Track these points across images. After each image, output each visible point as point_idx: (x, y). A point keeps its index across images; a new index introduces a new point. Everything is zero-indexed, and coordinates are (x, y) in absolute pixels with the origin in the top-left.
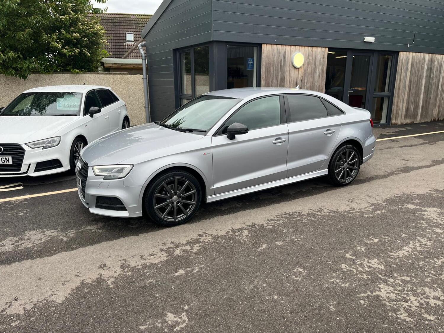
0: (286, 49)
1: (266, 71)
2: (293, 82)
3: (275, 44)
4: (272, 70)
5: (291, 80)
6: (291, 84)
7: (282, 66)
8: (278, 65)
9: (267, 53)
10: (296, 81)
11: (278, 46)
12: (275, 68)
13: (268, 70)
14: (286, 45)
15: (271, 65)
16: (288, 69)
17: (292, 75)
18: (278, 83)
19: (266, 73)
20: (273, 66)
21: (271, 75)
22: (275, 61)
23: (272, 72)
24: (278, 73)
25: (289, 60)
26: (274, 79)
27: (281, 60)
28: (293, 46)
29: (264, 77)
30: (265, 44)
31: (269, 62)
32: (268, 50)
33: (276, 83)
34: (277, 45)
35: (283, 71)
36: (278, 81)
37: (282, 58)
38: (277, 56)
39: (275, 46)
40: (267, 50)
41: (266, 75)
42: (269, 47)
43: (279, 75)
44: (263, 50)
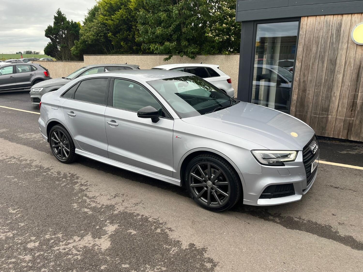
0: (342, 20)
1: (305, 50)
2: (352, 65)
3: (323, 15)
4: (314, 49)
5: (350, 62)
6: (349, 68)
7: (333, 43)
8: (325, 42)
9: (308, 27)
10: (358, 64)
11: (326, 17)
12: (320, 45)
13: (308, 49)
14: (342, 14)
15: (314, 42)
16: (345, 47)
17: (352, 53)
18: (323, 66)
19: (304, 53)
20: (317, 43)
21: (312, 55)
22: (321, 37)
23: (315, 52)
24: (325, 52)
25: (347, 33)
26: (317, 60)
27: (332, 35)
28: (356, 15)
29: (301, 57)
30: (305, 16)
31: (309, 39)
32: (310, 24)
33: (320, 65)
34: (325, 15)
35: (335, 50)
36: (323, 62)
37: (334, 32)
38: (324, 31)
39: (322, 17)
40: (308, 24)
41: (304, 55)
42: (311, 20)
43: (327, 54)
44: (302, 24)
